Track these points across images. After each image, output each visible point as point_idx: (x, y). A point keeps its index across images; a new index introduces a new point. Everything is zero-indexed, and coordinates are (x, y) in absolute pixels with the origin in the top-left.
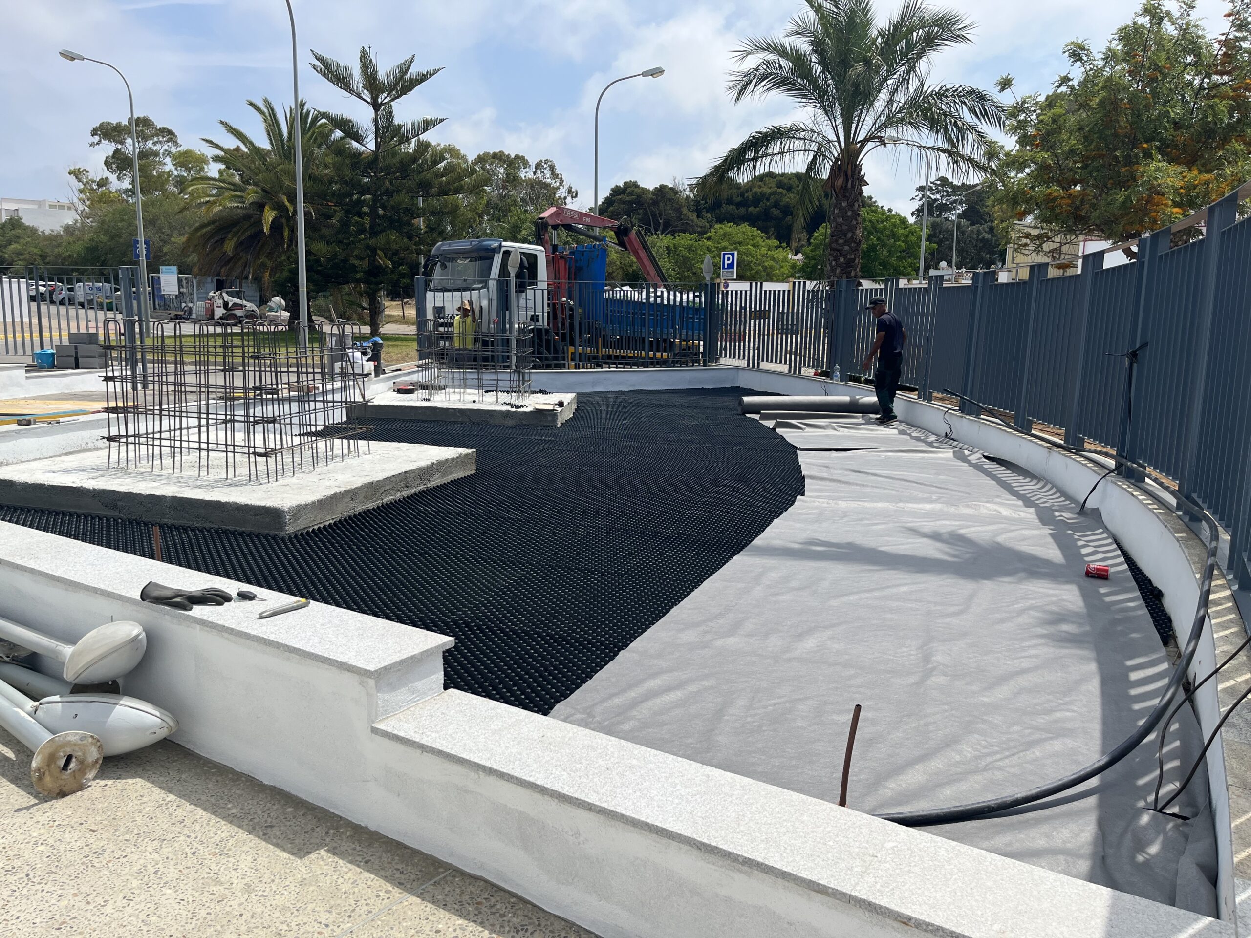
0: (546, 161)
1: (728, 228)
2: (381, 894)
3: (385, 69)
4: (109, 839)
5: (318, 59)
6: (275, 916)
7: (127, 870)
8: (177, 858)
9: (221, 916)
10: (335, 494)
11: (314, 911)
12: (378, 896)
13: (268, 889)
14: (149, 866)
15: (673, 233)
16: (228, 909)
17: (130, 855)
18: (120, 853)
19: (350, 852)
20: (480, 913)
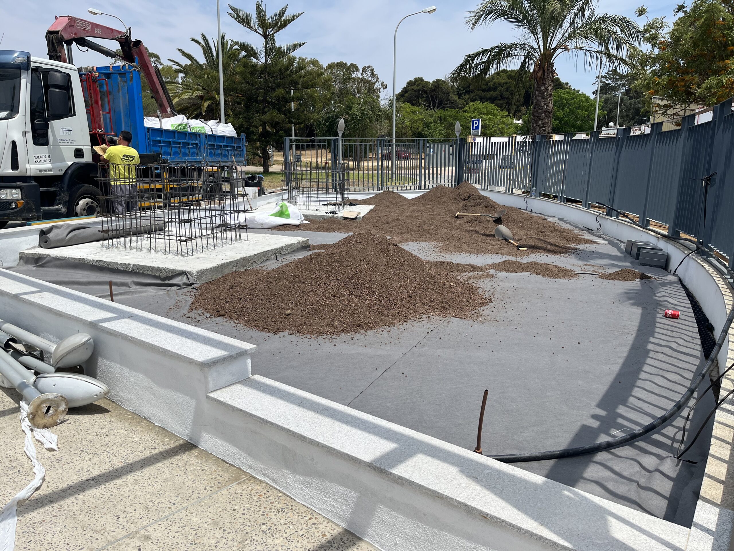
0: (369, 67)
1: (478, 104)
2: (207, 488)
3: (270, 14)
4: (66, 453)
5: (232, 10)
6: (147, 498)
7: (72, 470)
8: (101, 464)
9: (118, 496)
10: (224, 264)
11: (169, 496)
12: (205, 489)
13: (146, 483)
14: (85, 468)
15: (444, 108)
16: (122, 493)
17: (75, 462)
18: (70, 460)
19: (195, 464)
20: (260, 501)
